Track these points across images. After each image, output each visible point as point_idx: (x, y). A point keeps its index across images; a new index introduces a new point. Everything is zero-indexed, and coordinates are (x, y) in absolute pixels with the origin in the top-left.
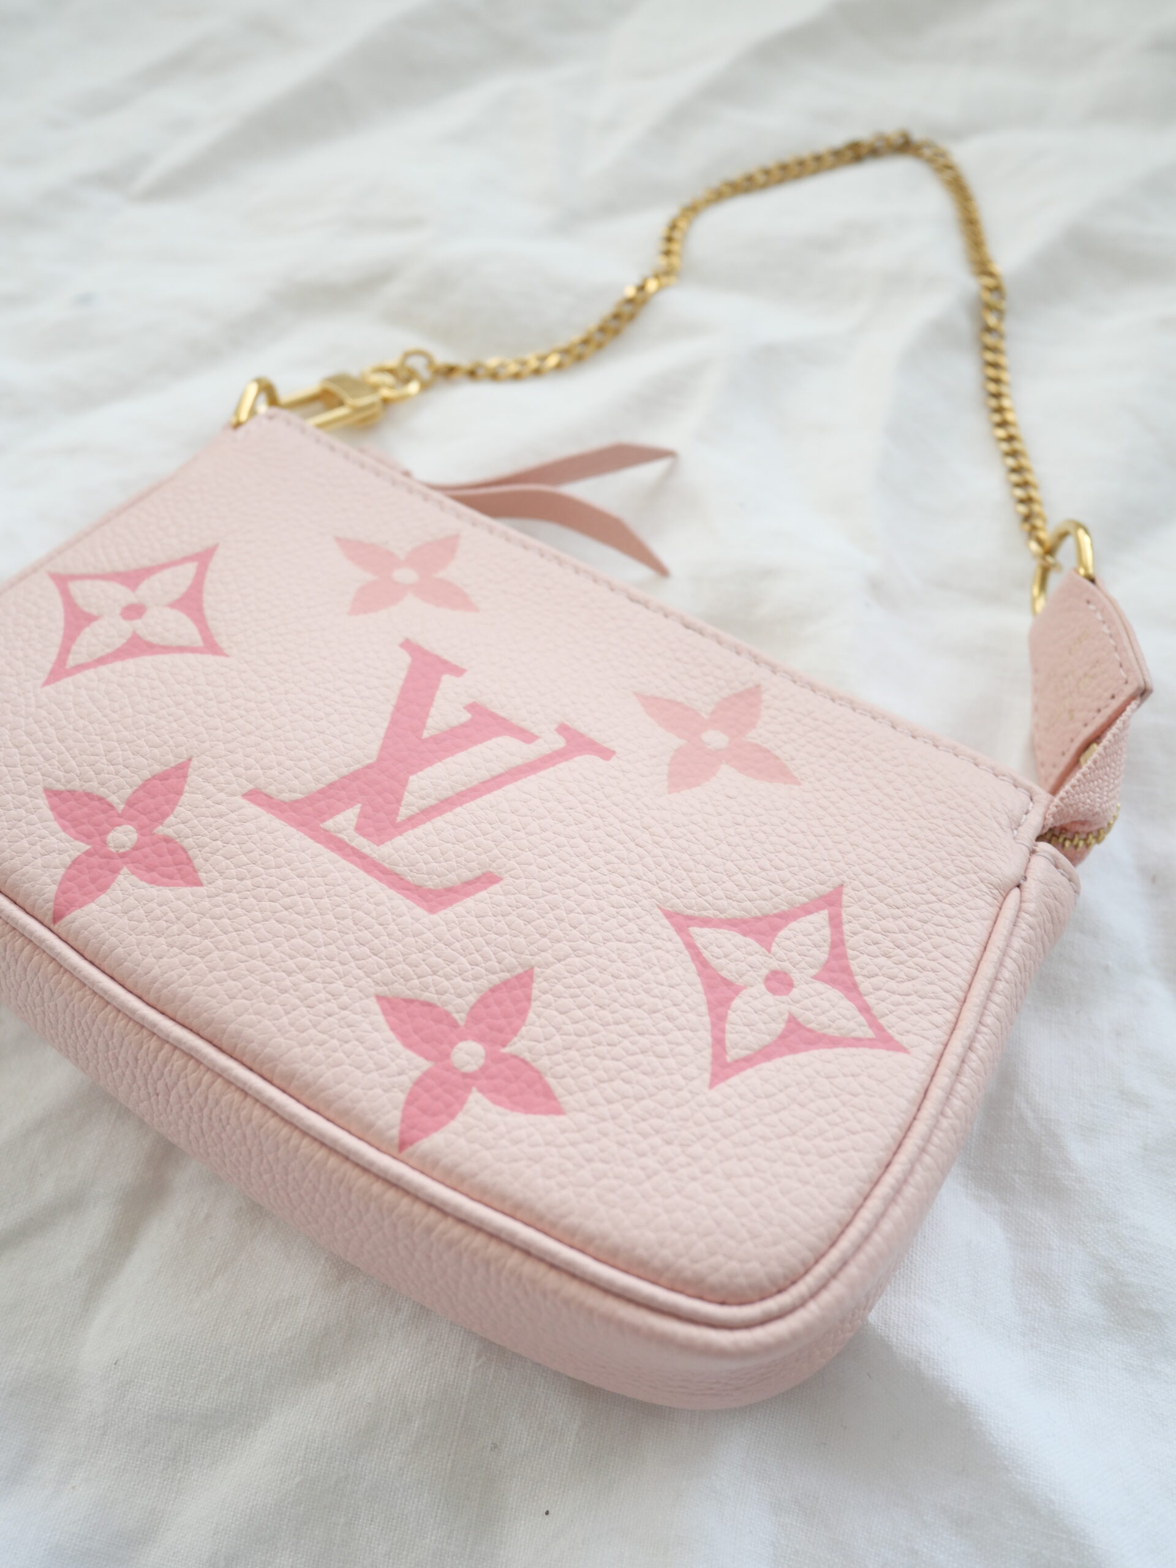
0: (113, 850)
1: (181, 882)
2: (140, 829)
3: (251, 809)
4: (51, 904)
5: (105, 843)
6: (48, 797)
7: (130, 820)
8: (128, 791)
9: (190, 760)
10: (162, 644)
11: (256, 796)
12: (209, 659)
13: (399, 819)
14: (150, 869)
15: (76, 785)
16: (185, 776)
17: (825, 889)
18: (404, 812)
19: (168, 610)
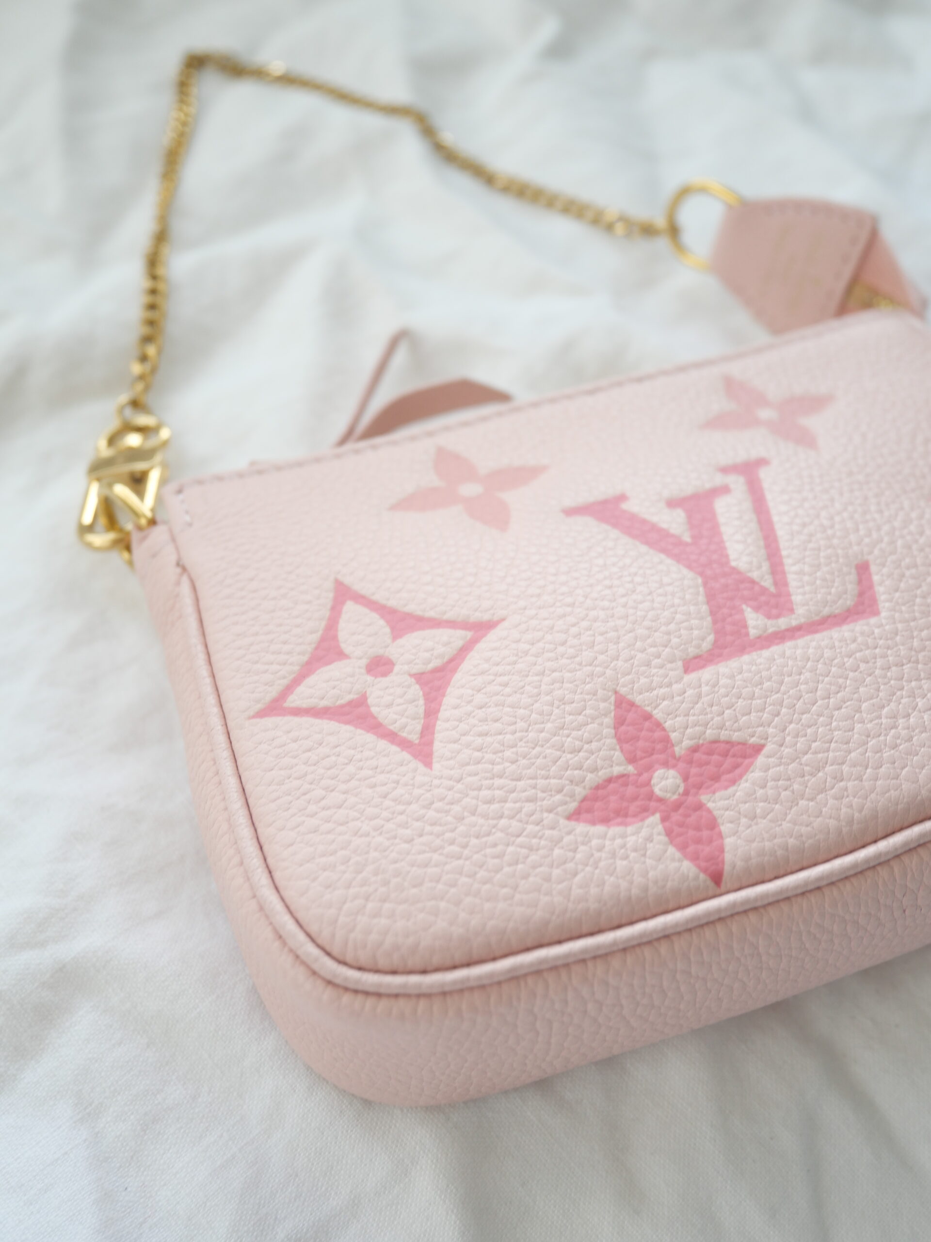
0: (675, 797)
1: (747, 761)
2: (666, 764)
3: (707, 674)
4: (702, 876)
5: (660, 800)
6: (577, 820)
7: (649, 768)
8: (618, 755)
9: (616, 692)
10: (445, 660)
11: (692, 664)
12: (493, 636)
13: (772, 589)
14: (716, 778)
15: (580, 792)
16: (632, 704)
18: (767, 583)
19: (401, 641)
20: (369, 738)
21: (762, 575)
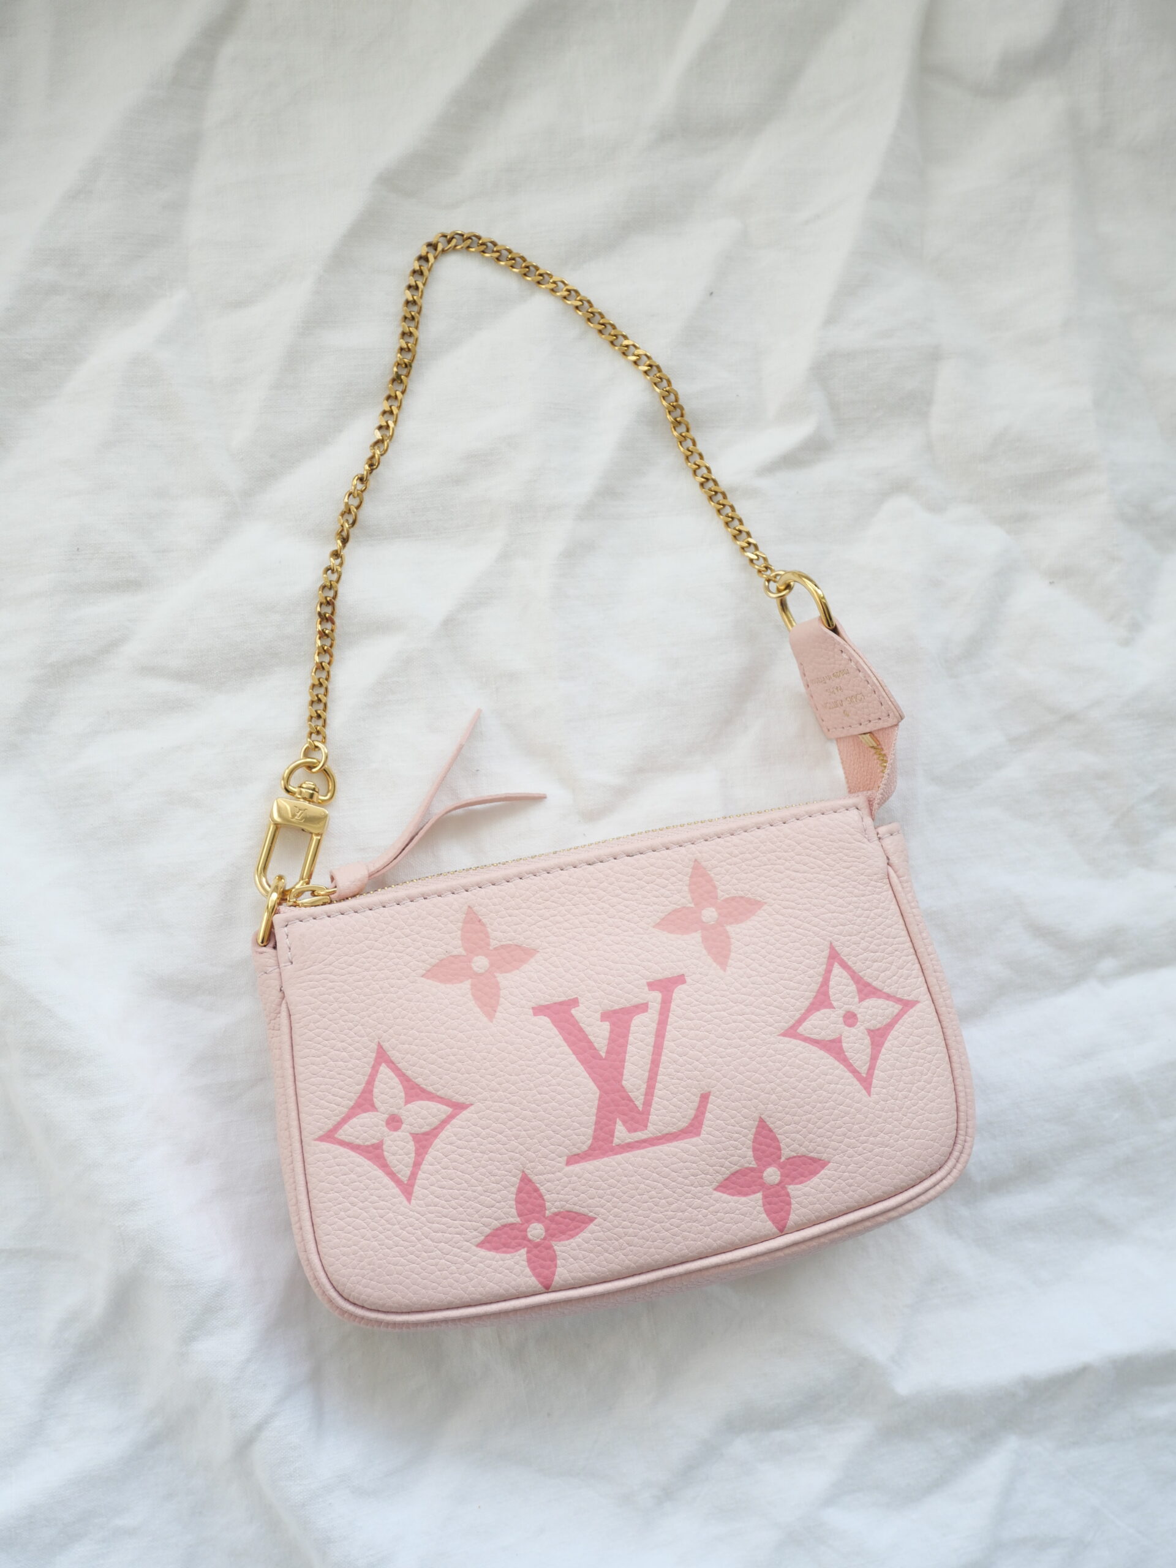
0: (538, 1240)
1: (584, 1225)
2: (538, 1221)
3: (576, 1168)
4: (540, 1286)
5: (529, 1241)
6: (481, 1247)
7: (528, 1222)
8: (514, 1211)
9: (523, 1172)
10: (432, 1127)
11: (573, 1159)
12: (465, 1114)
13: (640, 1108)
14: (563, 1233)
15: (488, 1231)
16: (530, 1181)
17: (826, 953)
18: (639, 1103)
19: (409, 1106)
20: (379, 1173)
21: (638, 1097)
